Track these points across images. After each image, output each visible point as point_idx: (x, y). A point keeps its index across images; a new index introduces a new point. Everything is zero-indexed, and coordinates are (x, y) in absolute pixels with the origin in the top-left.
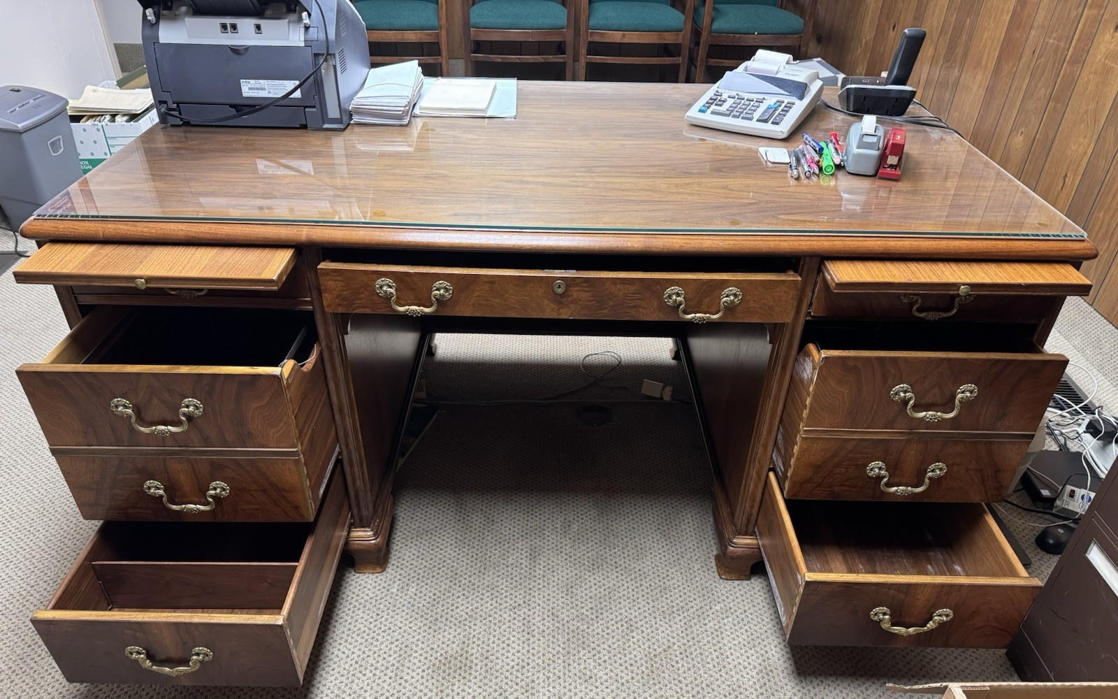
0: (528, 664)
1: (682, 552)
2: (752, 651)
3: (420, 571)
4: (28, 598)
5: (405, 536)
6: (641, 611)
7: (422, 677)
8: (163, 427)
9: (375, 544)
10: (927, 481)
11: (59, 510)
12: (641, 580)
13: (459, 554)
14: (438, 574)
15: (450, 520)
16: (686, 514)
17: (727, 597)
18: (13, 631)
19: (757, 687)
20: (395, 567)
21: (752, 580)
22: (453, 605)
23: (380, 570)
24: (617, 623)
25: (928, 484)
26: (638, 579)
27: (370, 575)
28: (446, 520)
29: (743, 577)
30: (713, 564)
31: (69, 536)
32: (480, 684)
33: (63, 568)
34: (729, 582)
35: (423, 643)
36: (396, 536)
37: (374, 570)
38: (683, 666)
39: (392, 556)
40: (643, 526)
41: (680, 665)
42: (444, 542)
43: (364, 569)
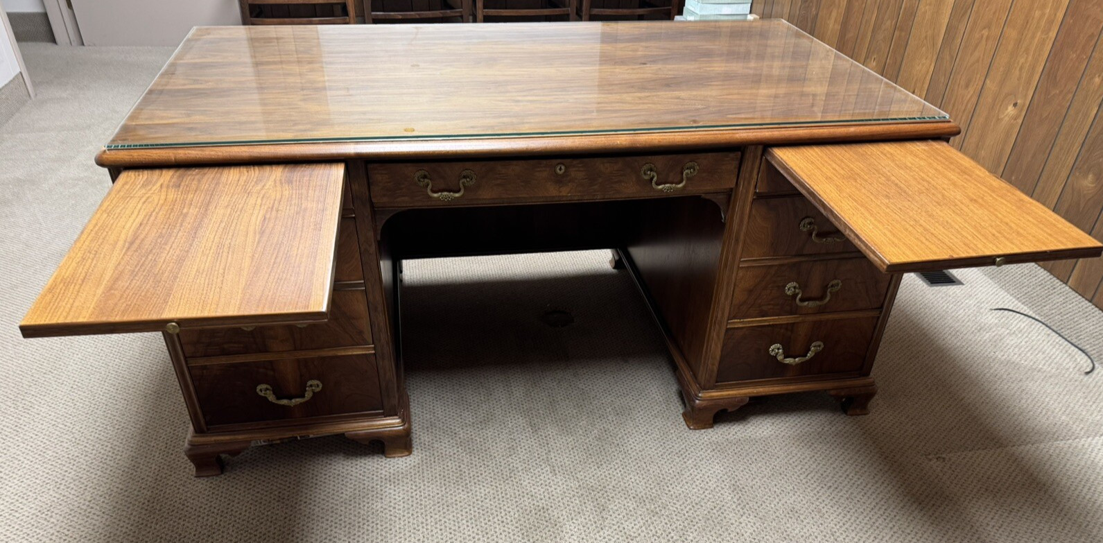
0: (551, 507)
1: (655, 414)
2: (726, 477)
3: (441, 451)
4: (89, 510)
5: (420, 426)
6: (633, 459)
7: (468, 526)
9: (403, 429)
11: (91, 438)
12: (628, 437)
13: (472, 435)
14: (458, 451)
15: (456, 411)
17: (698, 442)
18: (86, 537)
19: (735, 500)
20: (419, 450)
21: (715, 427)
22: (477, 473)
23: (407, 453)
24: (616, 470)
25: (829, 297)
26: (625, 437)
27: (401, 459)
28: (452, 411)
29: (707, 426)
30: (682, 419)
32: (517, 525)
33: (114, 484)
34: (697, 431)
35: (460, 502)
37: (402, 453)
38: (674, 493)
39: (413, 442)
41: (672, 493)
42: (456, 428)
43: (394, 453)
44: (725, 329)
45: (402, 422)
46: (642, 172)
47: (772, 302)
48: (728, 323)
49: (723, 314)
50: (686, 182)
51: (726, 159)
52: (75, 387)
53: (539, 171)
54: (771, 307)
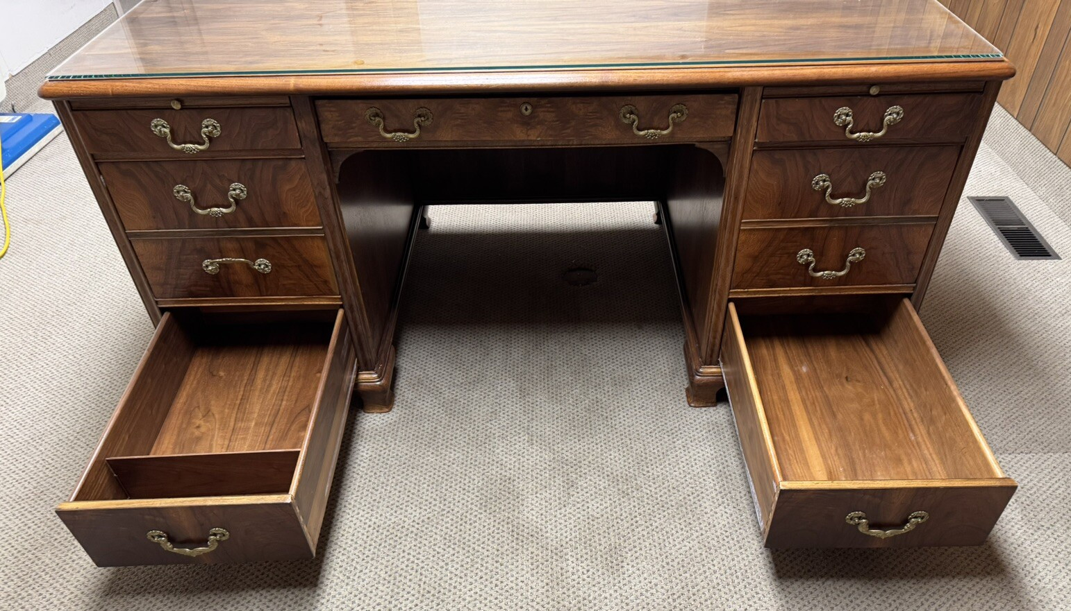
0: (519, 478)
1: (656, 387)
2: (714, 461)
3: (422, 410)
4: (75, 442)
5: (407, 383)
6: (618, 434)
7: (427, 490)
8: (216, 209)
9: (380, 385)
10: (848, 264)
12: (619, 411)
13: (457, 396)
14: (438, 412)
15: (448, 369)
16: (662, 356)
17: (695, 421)
18: (66, 468)
19: (717, 487)
20: (400, 408)
21: (718, 407)
22: (452, 436)
23: (387, 410)
24: (597, 444)
25: (849, 267)
26: (617, 410)
27: (378, 414)
28: (444, 369)
29: (710, 404)
30: (684, 395)
32: (477, 494)
33: (103, 418)
34: (697, 409)
35: (427, 465)
36: (400, 383)
37: (381, 409)
38: (653, 474)
39: (396, 399)
40: (622, 368)
41: (651, 474)
42: (443, 387)
43: (373, 409)
44: (726, 299)
45: (379, 377)
46: (621, 115)
47: (782, 271)
48: (729, 293)
49: (724, 280)
50: (673, 128)
51: (721, 102)
52: (92, 319)
53: (501, 111)
54: (779, 276)
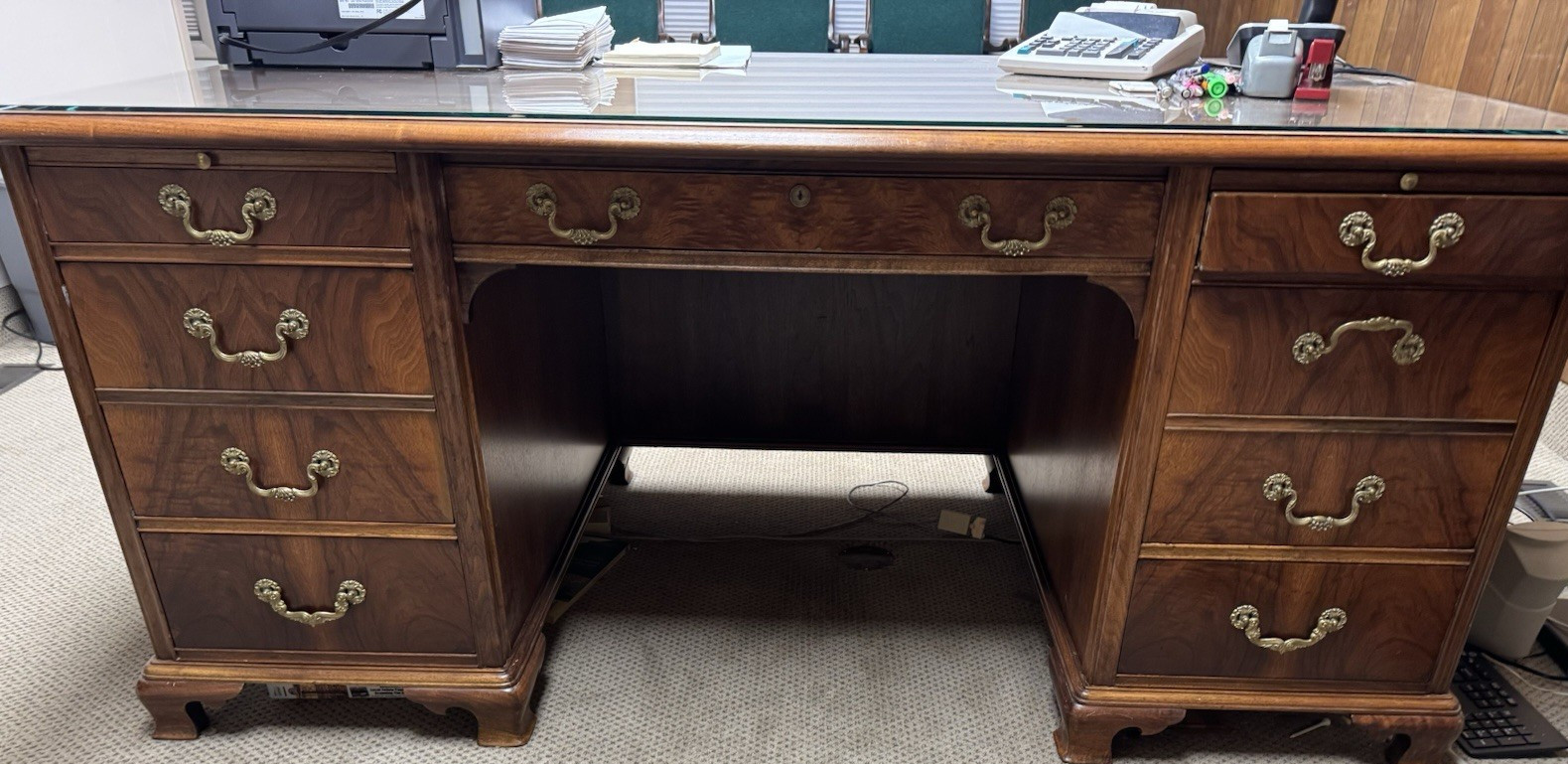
1: (1000, 728)
3: (582, 746)
5: (562, 701)
9: (509, 694)
13: (645, 725)
14: (610, 749)
15: (635, 682)
16: (1008, 679)
20: (542, 740)
23: (520, 742)
27: (503, 751)
28: (628, 682)
29: (1100, 760)
30: (1052, 742)
31: (41, 693)
36: (548, 700)
37: (508, 741)
39: (539, 725)
40: (940, 693)
42: (623, 710)
43: (493, 739)
44: (1135, 560)
45: (510, 680)
46: (962, 212)
47: (1236, 513)
48: (1141, 549)
49: (1131, 526)
50: (1051, 239)
51: (1134, 195)
53: (758, 198)
54: (1231, 522)
